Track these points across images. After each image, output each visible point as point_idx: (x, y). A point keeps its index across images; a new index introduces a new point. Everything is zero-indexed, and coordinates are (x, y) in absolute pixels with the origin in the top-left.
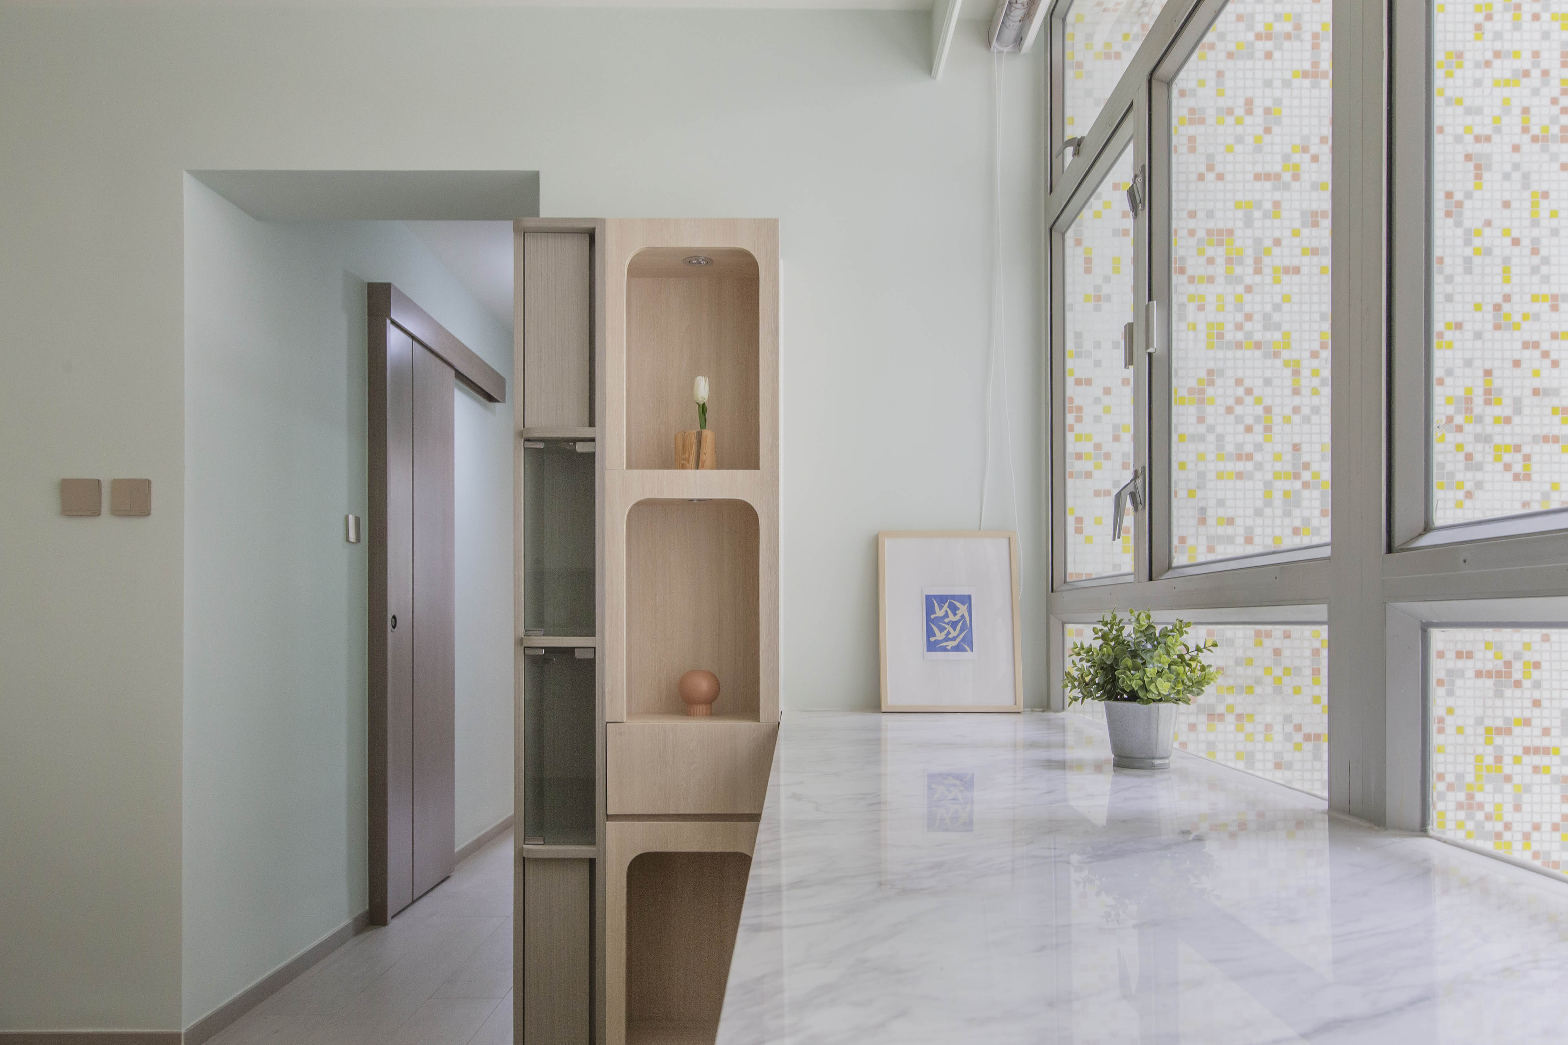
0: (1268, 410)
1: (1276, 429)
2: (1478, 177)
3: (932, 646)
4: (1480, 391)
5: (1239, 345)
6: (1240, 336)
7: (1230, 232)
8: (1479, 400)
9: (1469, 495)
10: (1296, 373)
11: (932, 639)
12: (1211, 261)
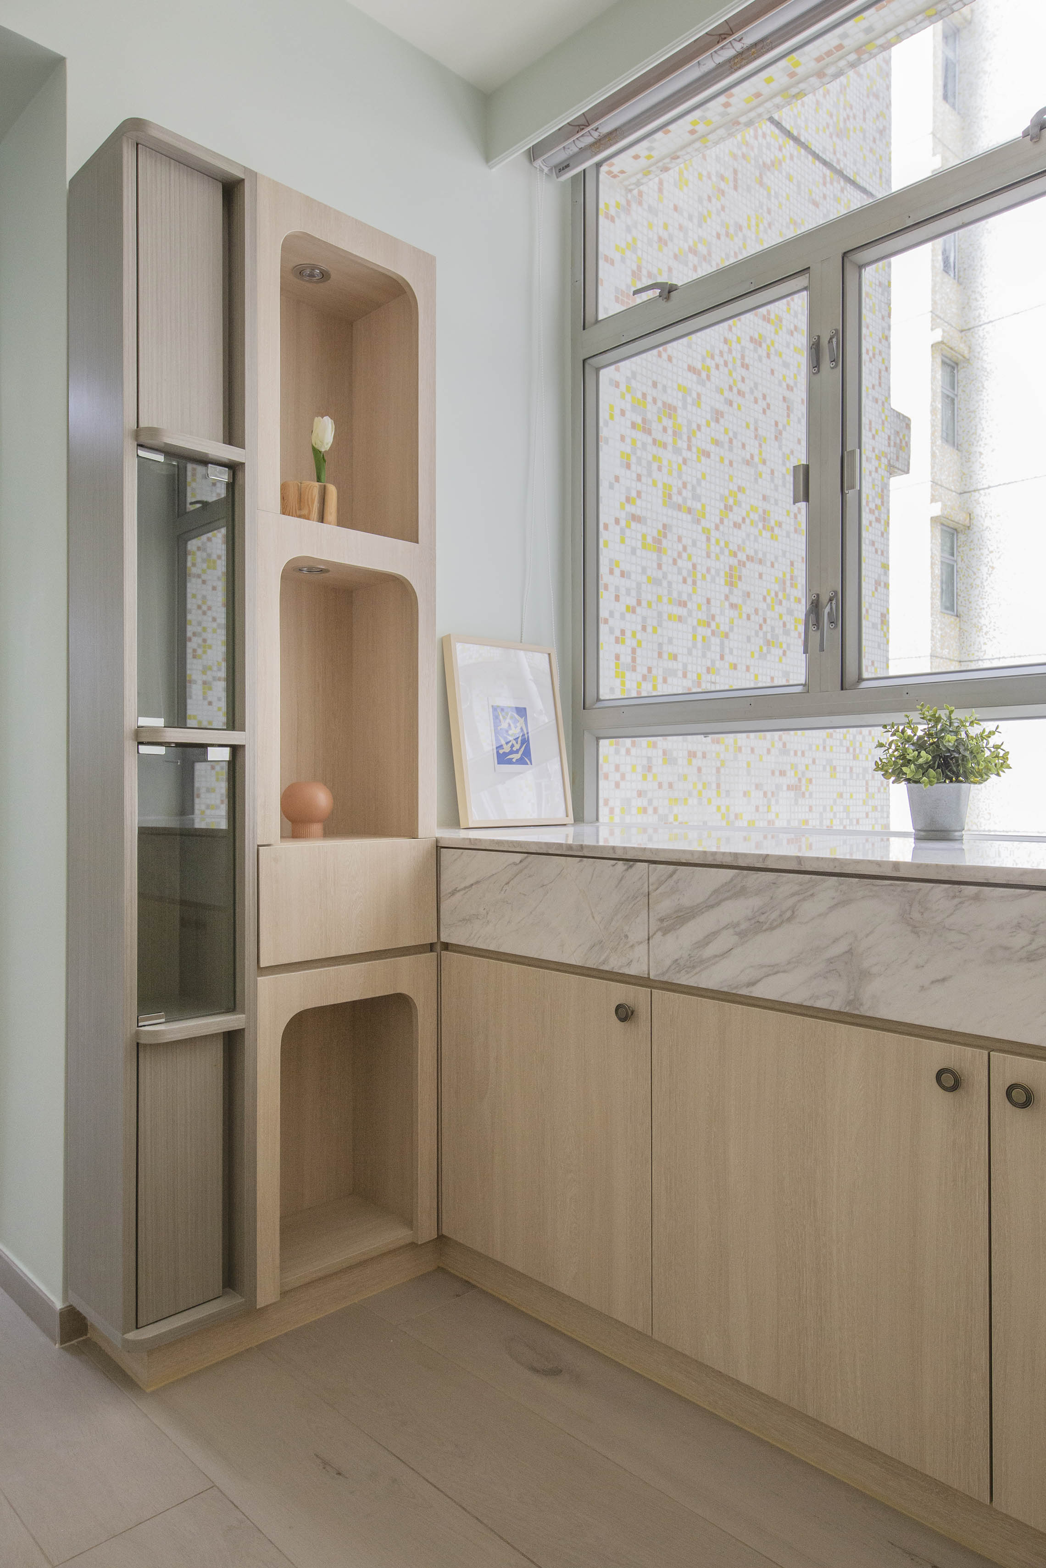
0: (694, 566)
1: (699, 583)
2: (788, 416)
3: (501, 759)
4: (788, 577)
5: (679, 508)
6: (680, 500)
7: (675, 409)
8: (788, 583)
9: (784, 653)
10: (708, 539)
11: (501, 751)
12: (665, 430)
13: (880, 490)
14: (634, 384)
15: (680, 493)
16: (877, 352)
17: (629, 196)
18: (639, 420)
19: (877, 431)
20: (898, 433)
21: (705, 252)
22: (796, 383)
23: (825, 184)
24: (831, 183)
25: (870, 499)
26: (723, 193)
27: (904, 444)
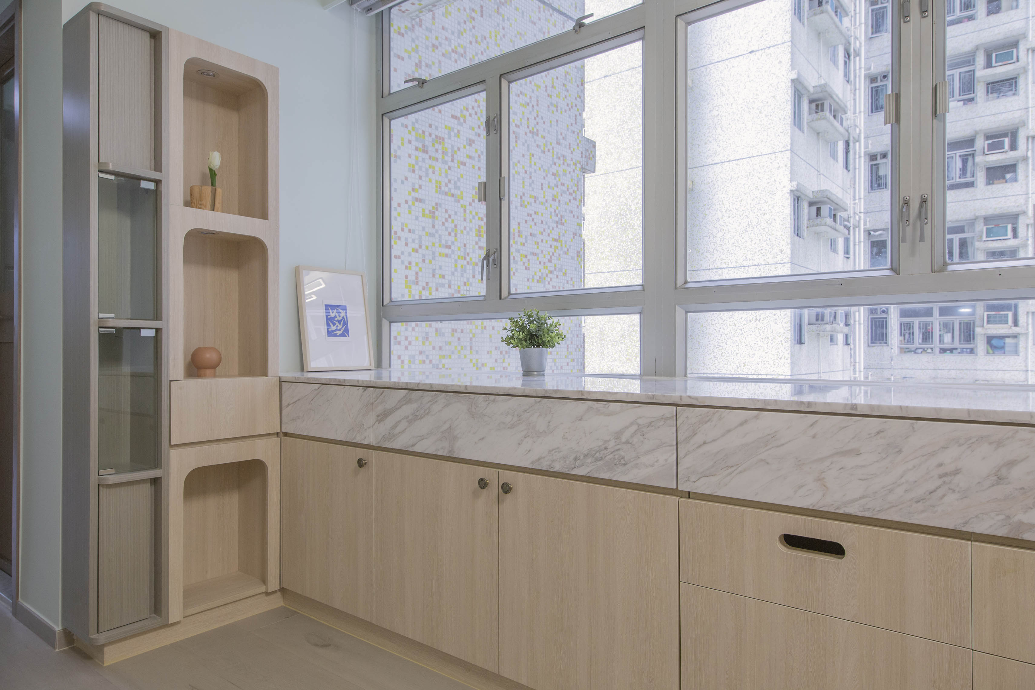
0: (456, 226)
1: (459, 235)
3: (330, 333)
5: (446, 194)
6: (447, 189)
7: (443, 139)
10: (465, 211)
11: (330, 330)
12: (437, 151)
13: (576, 182)
14: (417, 126)
15: (446, 185)
16: (574, 105)
17: (414, 22)
18: (420, 146)
19: (574, 150)
20: (587, 150)
21: (462, 51)
22: (521, 124)
23: (540, 12)
24: (544, 11)
25: (570, 187)
26: (474, 19)
27: (591, 156)
